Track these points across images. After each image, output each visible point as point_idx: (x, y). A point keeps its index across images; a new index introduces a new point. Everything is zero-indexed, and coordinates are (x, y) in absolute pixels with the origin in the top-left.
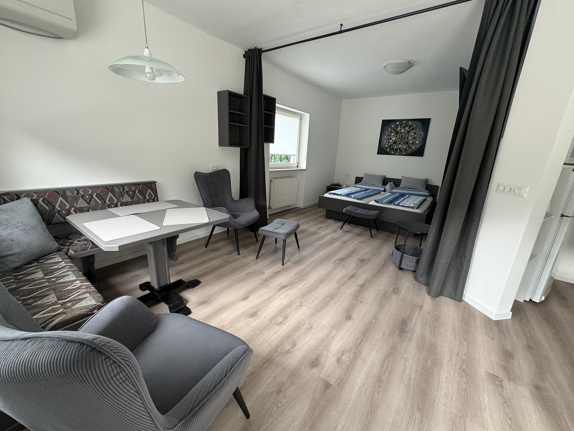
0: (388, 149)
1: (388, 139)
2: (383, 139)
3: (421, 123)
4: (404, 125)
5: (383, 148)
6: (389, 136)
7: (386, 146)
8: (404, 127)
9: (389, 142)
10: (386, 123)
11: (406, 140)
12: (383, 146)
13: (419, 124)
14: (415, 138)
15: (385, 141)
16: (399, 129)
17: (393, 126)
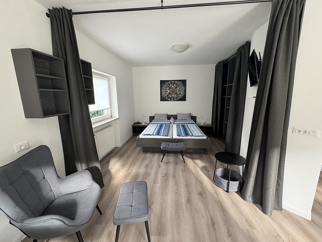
0: (166, 98)
1: (166, 92)
2: (162, 92)
3: (182, 82)
4: (173, 83)
5: (163, 97)
6: (166, 90)
7: (165, 96)
8: (173, 84)
9: (166, 94)
10: (163, 83)
11: (176, 92)
12: (163, 96)
13: (181, 83)
14: (180, 91)
15: (164, 93)
16: (171, 86)
17: (167, 84)
